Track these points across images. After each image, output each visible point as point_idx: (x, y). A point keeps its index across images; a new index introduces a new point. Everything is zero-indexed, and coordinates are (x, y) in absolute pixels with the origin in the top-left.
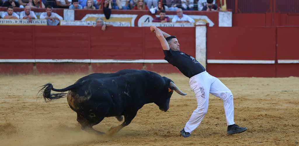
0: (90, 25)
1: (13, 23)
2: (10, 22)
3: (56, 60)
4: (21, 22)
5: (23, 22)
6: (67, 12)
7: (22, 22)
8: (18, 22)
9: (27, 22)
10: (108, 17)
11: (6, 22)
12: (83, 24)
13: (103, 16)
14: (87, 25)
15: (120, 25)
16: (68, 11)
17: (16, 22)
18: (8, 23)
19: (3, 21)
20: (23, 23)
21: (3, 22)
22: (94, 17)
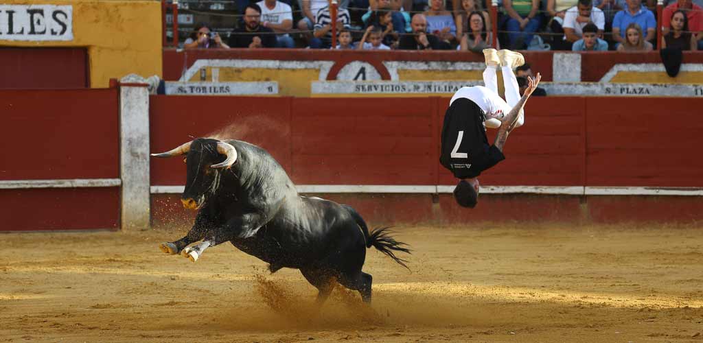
0: (611, 95)
1: (409, 90)
2: (401, 88)
3: (492, 187)
4: (429, 87)
5: (435, 86)
6: (561, 60)
7: (433, 90)
8: (422, 89)
9: (446, 87)
10: (673, 71)
11: (391, 88)
12: (593, 92)
13: (661, 68)
14: (603, 94)
15: (696, 94)
16: (563, 57)
17: (417, 88)
18: (395, 91)
19: (382, 86)
20: (435, 90)
21: (382, 90)
22: (635, 72)
